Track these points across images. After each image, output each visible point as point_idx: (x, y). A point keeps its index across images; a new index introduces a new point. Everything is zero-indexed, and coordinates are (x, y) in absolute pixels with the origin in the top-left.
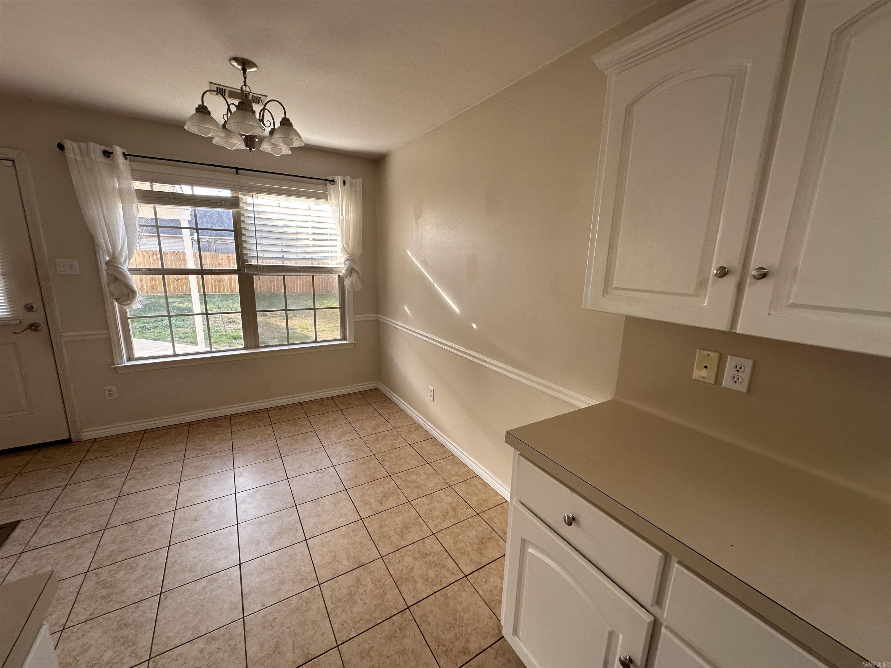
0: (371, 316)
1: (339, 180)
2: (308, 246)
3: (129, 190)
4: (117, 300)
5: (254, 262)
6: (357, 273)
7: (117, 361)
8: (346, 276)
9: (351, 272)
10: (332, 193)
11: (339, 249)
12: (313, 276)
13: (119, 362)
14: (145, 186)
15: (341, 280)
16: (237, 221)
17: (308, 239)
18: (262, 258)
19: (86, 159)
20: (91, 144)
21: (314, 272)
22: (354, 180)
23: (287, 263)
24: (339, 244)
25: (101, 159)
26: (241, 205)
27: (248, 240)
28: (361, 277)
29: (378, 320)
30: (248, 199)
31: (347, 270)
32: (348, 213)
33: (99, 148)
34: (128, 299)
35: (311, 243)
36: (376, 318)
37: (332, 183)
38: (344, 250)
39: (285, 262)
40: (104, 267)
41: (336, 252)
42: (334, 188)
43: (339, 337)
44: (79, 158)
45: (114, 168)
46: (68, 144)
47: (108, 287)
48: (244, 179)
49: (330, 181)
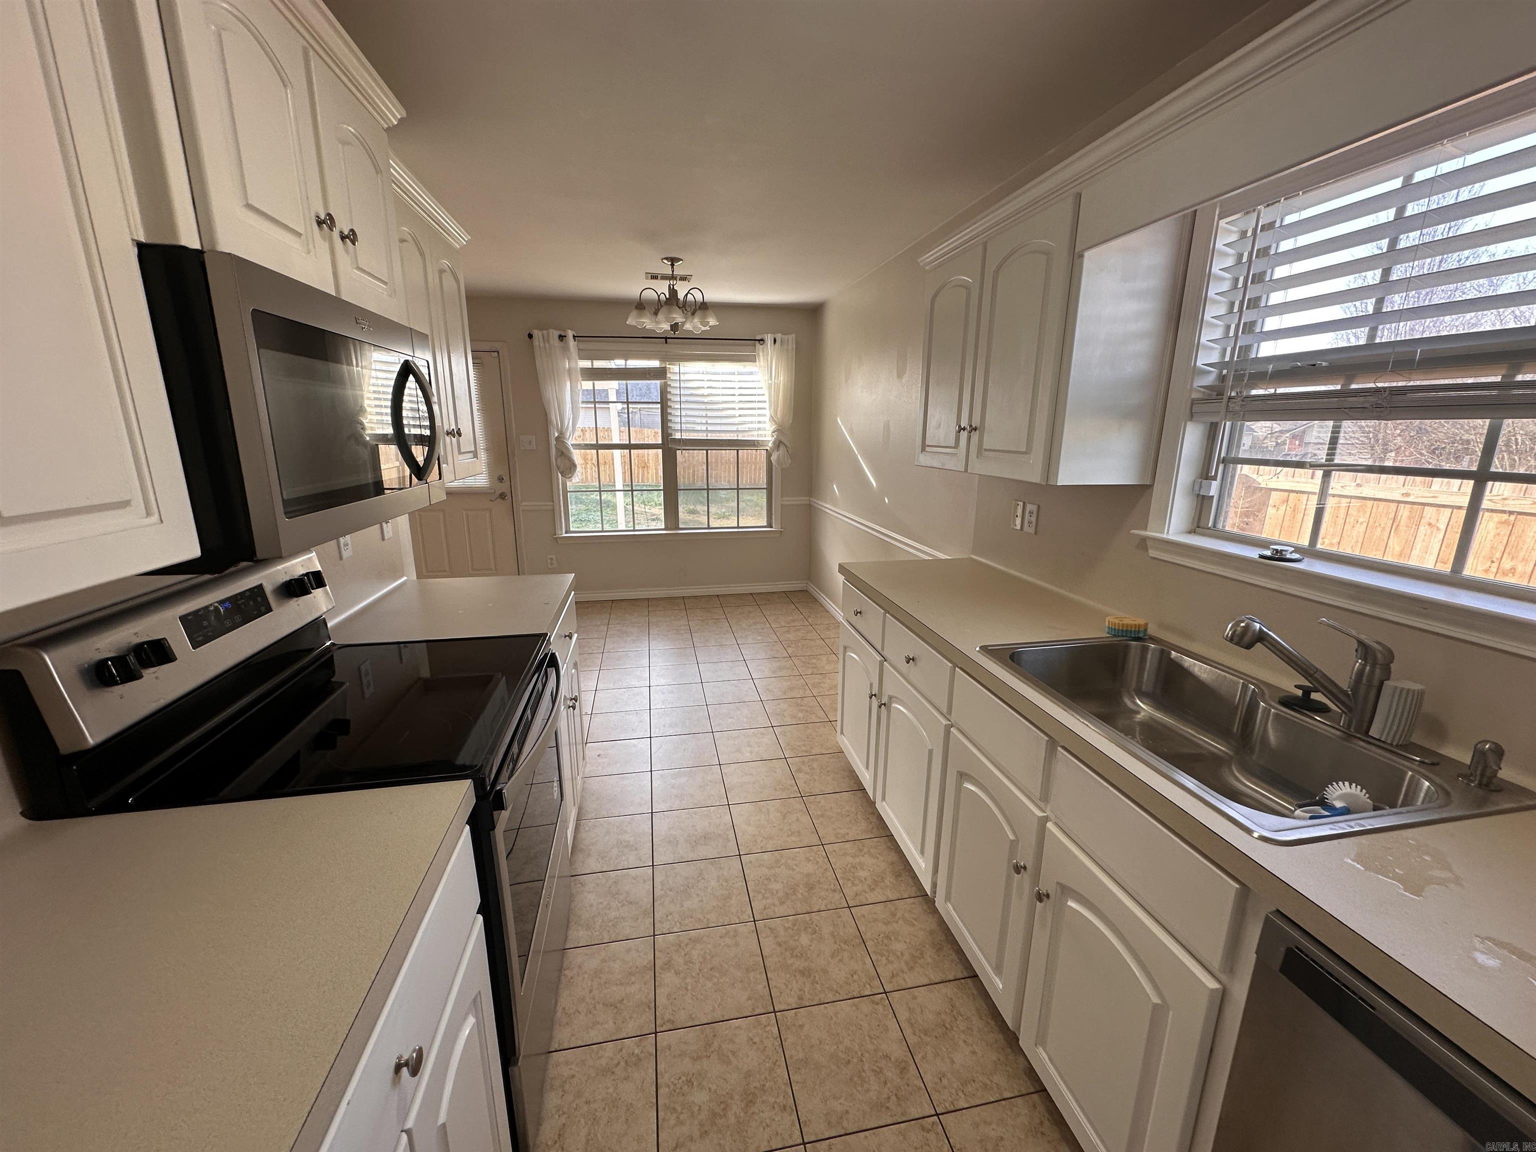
0: (803, 500)
1: (769, 339)
2: (734, 417)
3: (576, 369)
4: (562, 473)
5: (678, 436)
6: (786, 447)
7: (558, 532)
8: (773, 449)
9: (779, 446)
10: (761, 354)
11: (767, 419)
12: (738, 450)
13: (560, 533)
14: (586, 364)
15: (769, 455)
16: (664, 392)
17: (734, 409)
18: (686, 431)
19: (547, 345)
20: (551, 331)
21: (739, 445)
22: (786, 336)
23: (711, 436)
24: (767, 412)
25: (555, 342)
26: (668, 375)
27: (673, 412)
28: (790, 451)
29: (810, 504)
30: (674, 368)
31: (774, 443)
32: (777, 376)
33: (556, 333)
34: (570, 473)
35: (737, 413)
36: (808, 502)
37: (761, 342)
38: (772, 418)
39: (709, 435)
40: (553, 442)
41: (764, 422)
42: (763, 349)
43: (765, 524)
44: (542, 345)
45: (566, 349)
46: (536, 333)
47: (556, 461)
48: (673, 348)
49: (759, 340)
